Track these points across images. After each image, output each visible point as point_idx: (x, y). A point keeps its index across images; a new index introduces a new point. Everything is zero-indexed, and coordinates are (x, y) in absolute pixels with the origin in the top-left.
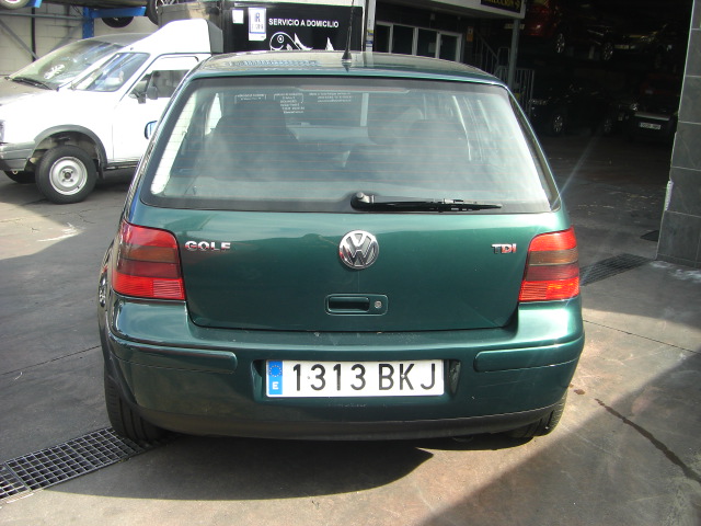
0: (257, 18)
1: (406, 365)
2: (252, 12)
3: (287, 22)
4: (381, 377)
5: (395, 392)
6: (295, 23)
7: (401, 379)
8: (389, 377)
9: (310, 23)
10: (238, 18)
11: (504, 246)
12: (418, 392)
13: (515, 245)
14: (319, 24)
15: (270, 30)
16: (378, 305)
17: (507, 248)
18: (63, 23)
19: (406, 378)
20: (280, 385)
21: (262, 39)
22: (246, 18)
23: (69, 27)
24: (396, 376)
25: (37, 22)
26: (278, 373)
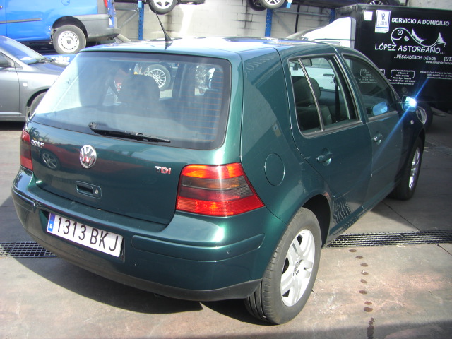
0: (383, 17)
1: (105, 233)
2: (379, 13)
3: (407, 21)
4: (92, 236)
5: (96, 247)
6: (413, 21)
7: (101, 241)
8: (95, 237)
9: (425, 22)
10: (368, 16)
11: (163, 168)
12: (107, 251)
13: (170, 169)
14: (432, 23)
15: (392, 26)
16: (97, 192)
17: (164, 170)
18: (317, 18)
19: (103, 240)
20: (52, 227)
21: (386, 32)
22: (374, 17)
23: (321, 21)
24: (99, 238)
25: (299, 17)
26: (53, 219)
